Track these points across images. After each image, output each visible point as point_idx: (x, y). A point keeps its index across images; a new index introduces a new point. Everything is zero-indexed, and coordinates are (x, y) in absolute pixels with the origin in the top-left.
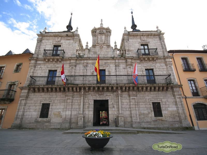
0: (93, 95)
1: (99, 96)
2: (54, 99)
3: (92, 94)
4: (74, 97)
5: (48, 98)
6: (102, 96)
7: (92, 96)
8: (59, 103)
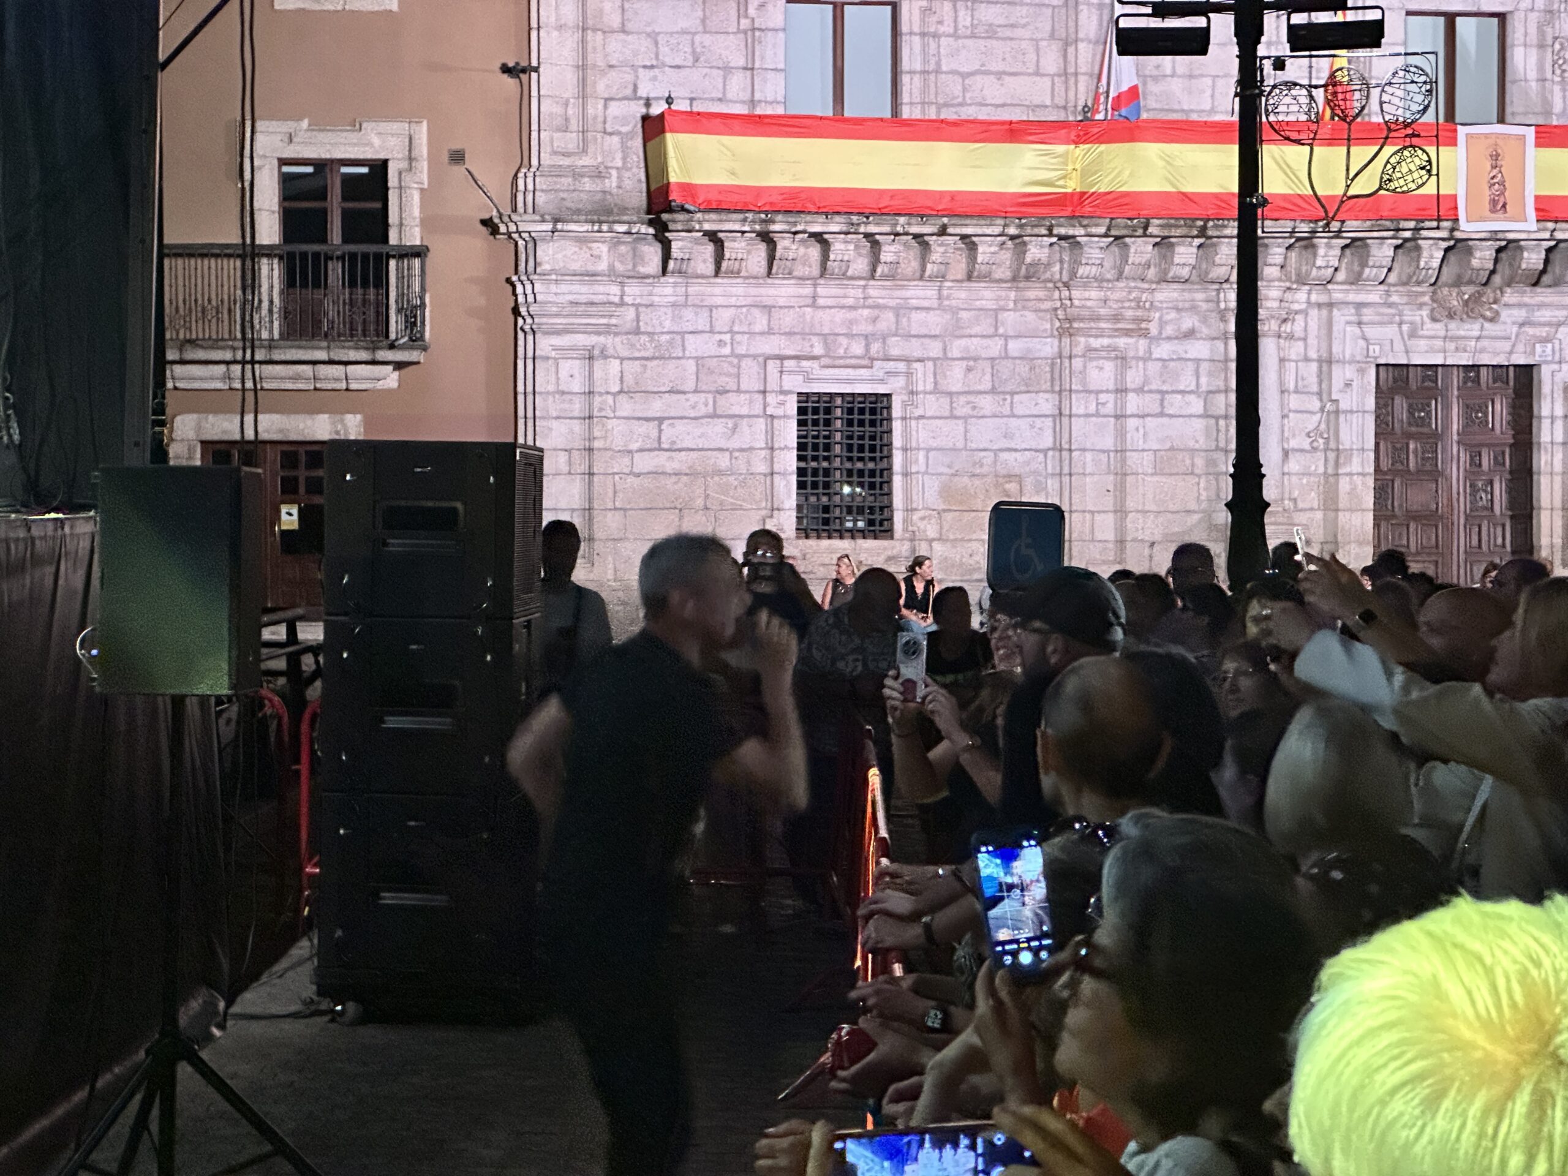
0: (1368, 314)
1: (1439, 328)
2: (934, 349)
3: (1359, 306)
4: (1158, 338)
5: (850, 336)
6: (1472, 328)
7: (1360, 323)
8: (993, 391)
